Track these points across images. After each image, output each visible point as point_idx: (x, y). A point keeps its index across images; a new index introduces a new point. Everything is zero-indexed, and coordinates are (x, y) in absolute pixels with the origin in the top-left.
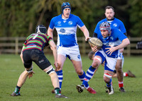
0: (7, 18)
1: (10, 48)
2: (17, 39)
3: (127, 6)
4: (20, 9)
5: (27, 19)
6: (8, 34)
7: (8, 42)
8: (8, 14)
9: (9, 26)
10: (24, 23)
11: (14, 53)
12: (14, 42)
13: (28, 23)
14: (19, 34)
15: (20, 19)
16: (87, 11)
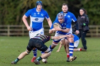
0: (2, 13)
1: (4, 32)
2: (9, 26)
3: (80, 5)
4: (11, 7)
5: (15, 13)
6: (3, 23)
7: (3, 28)
8: (2, 10)
9: (3, 18)
10: (13, 16)
11: (7, 36)
12: (7, 28)
13: (16, 16)
14: (10, 23)
15: (11, 14)
16: (54, 8)
